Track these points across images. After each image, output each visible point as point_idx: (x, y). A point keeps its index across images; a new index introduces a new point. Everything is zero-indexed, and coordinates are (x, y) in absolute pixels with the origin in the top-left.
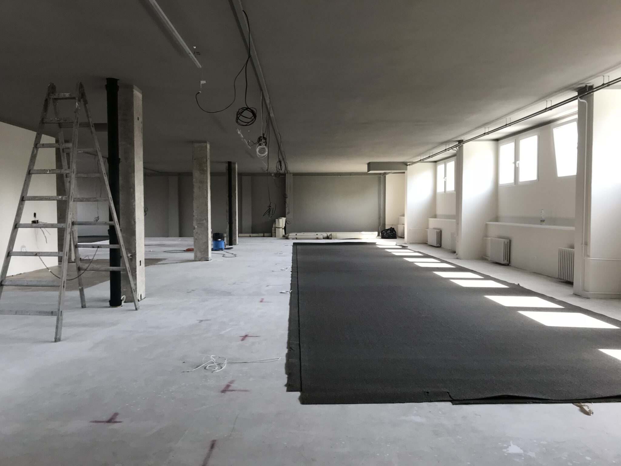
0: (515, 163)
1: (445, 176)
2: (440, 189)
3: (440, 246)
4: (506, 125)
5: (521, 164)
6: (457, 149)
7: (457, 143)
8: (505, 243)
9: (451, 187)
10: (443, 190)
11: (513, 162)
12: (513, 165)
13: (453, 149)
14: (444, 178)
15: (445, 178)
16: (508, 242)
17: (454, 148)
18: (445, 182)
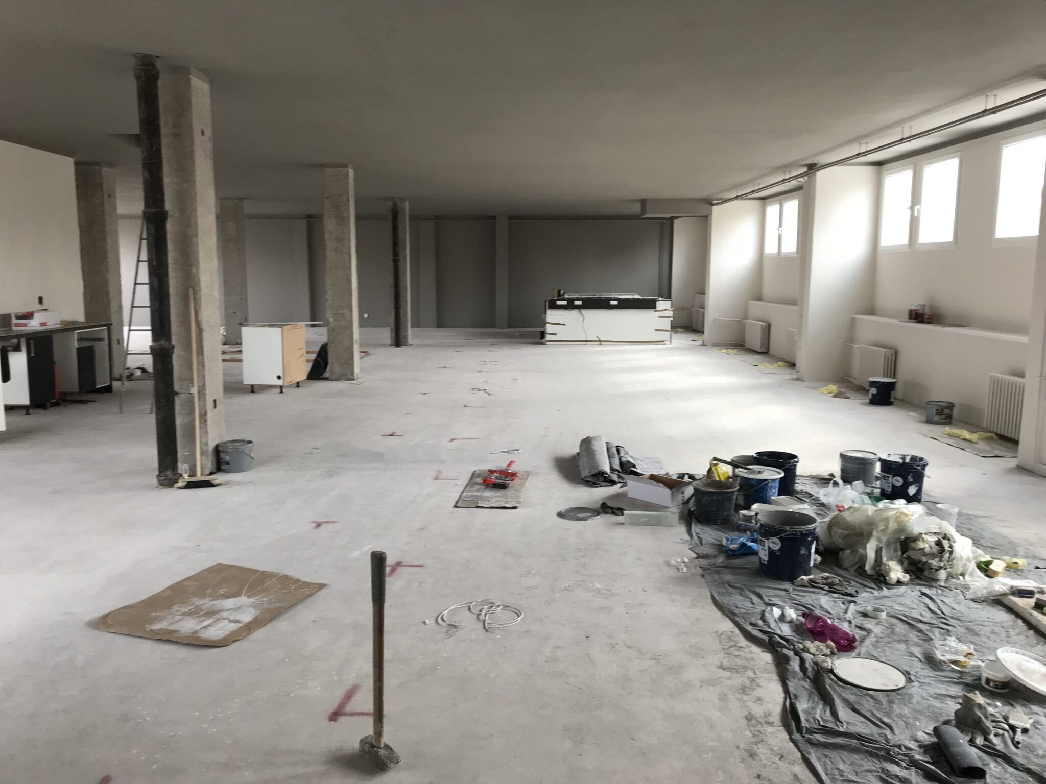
0: (912, 208)
1: (780, 226)
2: (771, 248)
3: (766, 351)
4: (902, 139)
5: (925, 209)
6: (804, 179)
7: (805, 170)
8: (887, 357)
9: (790, 246)
10: (776, 251)
11: (909, 206)
12: (909, 211)
13: (798, 180)
14: (778, 229)
15: (780, 229)
16: (892, 355)
17: (798, 178)
18: (780, 237)
